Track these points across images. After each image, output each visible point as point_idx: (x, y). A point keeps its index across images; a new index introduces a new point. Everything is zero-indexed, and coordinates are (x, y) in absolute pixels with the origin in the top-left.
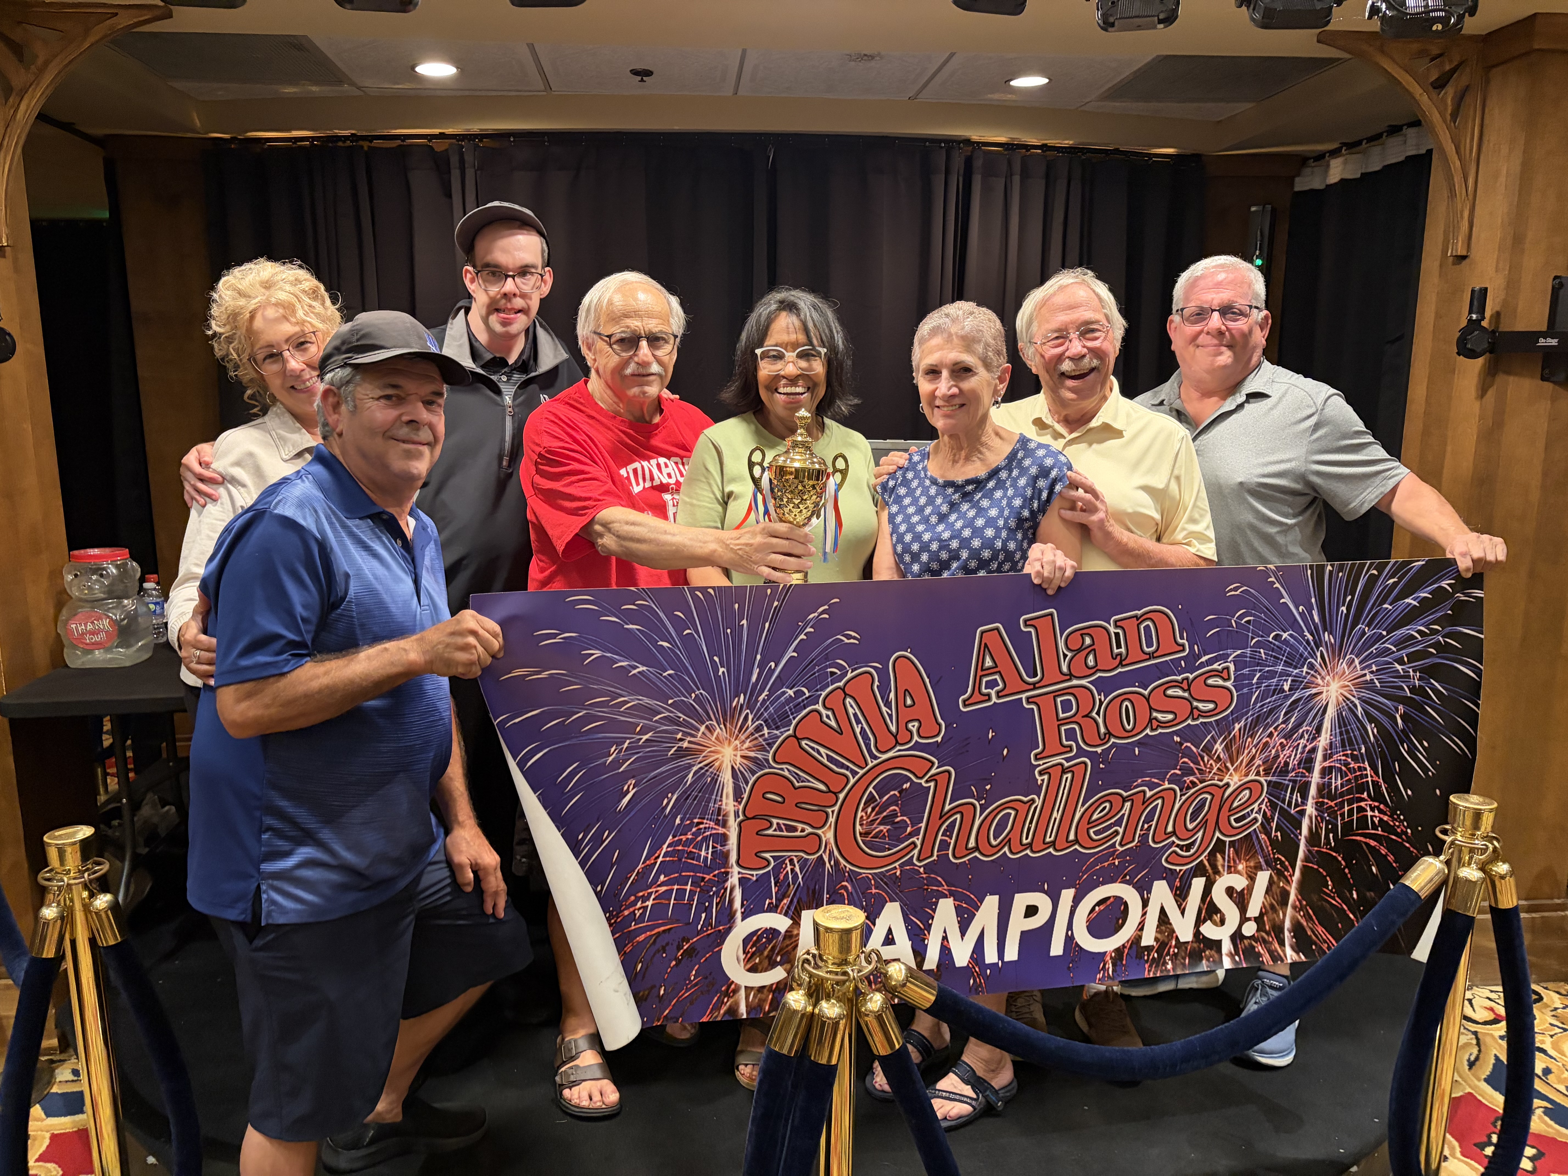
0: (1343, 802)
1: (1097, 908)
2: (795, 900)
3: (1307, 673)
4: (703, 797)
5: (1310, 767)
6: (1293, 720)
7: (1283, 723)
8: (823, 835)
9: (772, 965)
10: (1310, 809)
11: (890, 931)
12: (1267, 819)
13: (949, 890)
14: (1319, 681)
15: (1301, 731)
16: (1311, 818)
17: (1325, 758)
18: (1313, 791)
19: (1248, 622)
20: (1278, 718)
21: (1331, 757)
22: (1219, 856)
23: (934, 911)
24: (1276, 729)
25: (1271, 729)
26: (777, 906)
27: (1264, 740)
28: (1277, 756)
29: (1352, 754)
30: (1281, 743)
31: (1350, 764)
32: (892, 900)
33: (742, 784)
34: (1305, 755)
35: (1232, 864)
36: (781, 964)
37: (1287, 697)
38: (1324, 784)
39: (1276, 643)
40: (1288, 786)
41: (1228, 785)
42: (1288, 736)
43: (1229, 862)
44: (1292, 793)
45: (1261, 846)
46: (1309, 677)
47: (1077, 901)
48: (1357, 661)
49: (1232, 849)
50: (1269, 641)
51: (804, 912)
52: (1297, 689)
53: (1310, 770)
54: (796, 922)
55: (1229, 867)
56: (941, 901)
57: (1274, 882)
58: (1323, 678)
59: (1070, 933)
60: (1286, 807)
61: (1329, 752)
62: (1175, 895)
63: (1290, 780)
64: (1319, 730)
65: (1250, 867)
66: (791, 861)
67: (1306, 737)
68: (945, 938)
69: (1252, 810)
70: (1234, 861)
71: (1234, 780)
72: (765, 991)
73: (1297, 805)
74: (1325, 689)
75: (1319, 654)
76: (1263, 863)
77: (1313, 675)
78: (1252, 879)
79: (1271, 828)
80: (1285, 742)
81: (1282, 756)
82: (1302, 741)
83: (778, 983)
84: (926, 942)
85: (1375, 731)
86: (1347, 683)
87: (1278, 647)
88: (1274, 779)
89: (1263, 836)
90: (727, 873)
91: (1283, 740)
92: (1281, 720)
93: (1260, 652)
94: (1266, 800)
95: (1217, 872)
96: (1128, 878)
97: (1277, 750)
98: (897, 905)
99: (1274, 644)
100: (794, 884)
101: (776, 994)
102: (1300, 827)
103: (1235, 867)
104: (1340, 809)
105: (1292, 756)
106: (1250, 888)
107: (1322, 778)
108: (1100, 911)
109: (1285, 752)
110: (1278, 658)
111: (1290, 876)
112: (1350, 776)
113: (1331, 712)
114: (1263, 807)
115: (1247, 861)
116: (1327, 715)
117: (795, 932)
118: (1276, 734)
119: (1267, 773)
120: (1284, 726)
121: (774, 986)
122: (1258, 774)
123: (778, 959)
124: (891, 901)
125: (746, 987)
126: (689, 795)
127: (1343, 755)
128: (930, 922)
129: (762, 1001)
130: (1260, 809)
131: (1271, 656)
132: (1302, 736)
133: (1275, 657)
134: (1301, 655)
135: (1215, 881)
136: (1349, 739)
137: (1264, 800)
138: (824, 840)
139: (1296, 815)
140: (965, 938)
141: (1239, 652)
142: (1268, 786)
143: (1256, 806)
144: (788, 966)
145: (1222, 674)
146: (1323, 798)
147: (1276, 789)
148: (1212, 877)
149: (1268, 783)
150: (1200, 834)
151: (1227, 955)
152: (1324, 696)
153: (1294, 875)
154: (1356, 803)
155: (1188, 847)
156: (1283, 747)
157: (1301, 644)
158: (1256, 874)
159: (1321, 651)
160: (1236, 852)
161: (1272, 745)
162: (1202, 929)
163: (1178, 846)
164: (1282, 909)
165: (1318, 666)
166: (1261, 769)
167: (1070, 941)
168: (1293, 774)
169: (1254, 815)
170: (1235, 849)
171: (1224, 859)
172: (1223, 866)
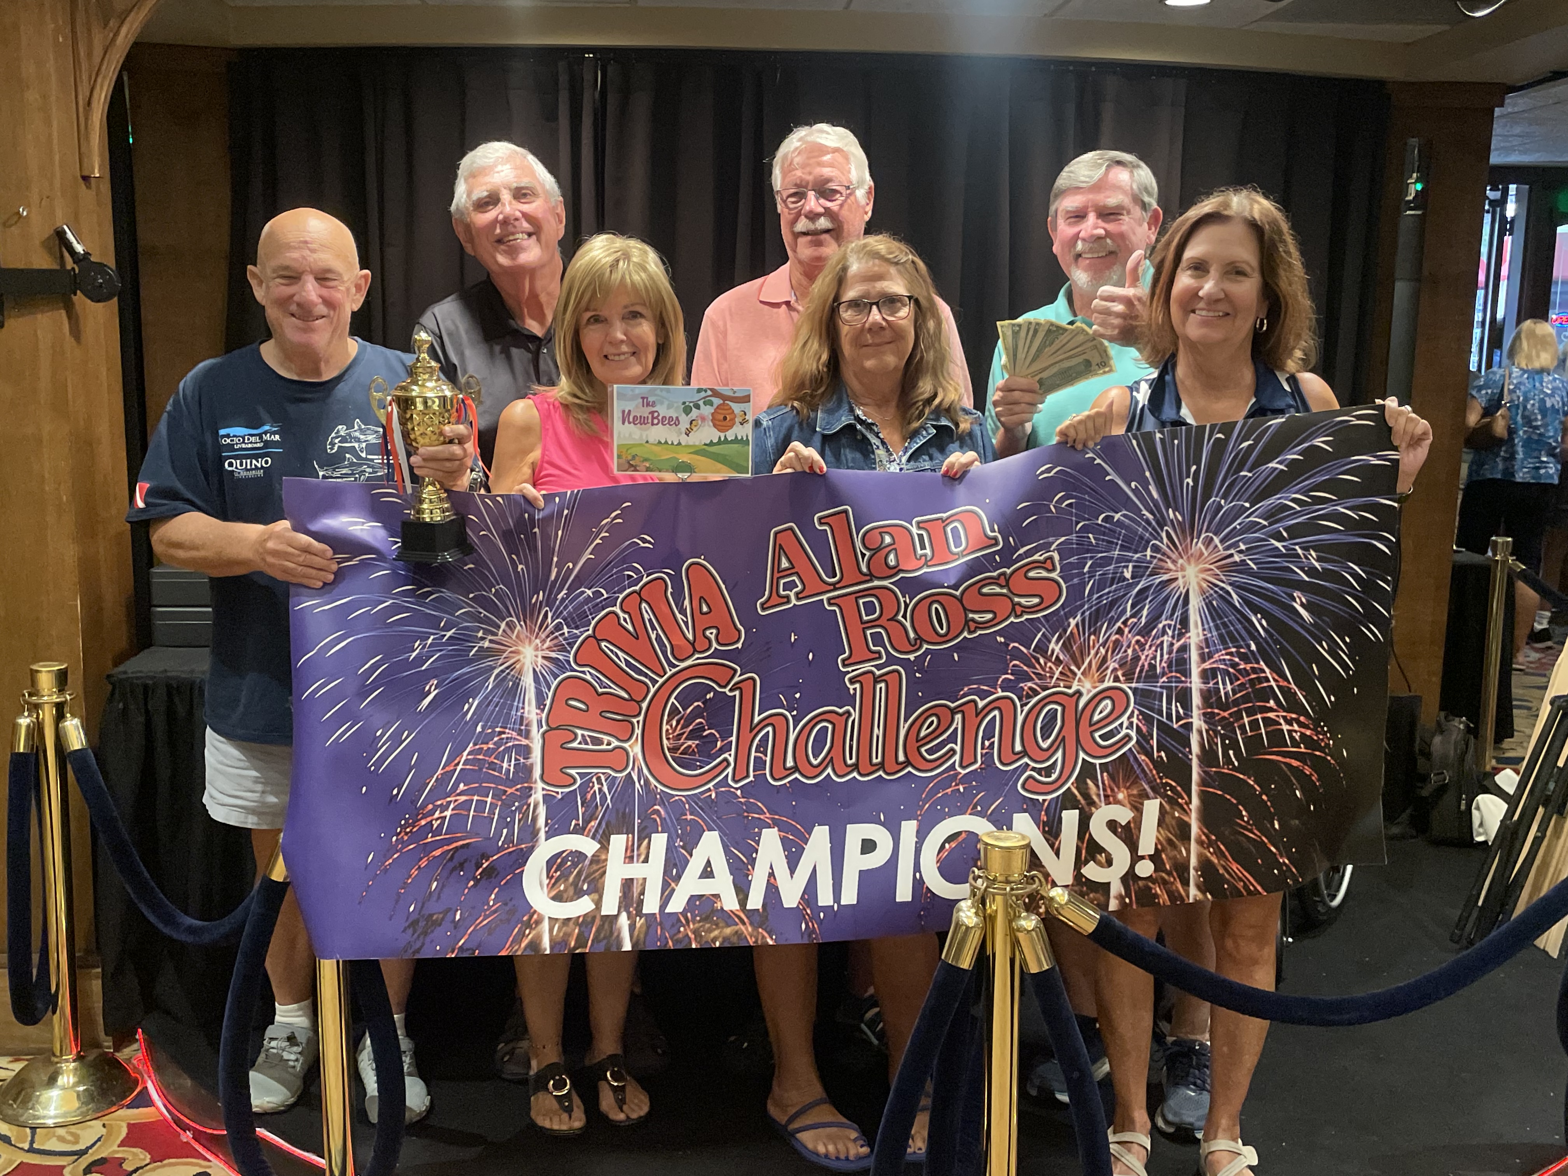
0: (1240, 712)
1: (947, 846)
2: (604, 823)
3: (1151, 556)
4: (504, 704)
5: (1185, 670)
6: (1146, 612)
7: (1132, 616)
8: (629, 750)
10: (1197, 721)
11: (709, 863)
12: (1144, 738)
13: (772, 819)
14: (1170, 565)
15: (1160, 626)
16: (1200, 732)
17: (1203, 658)
18: (1196, 700)
19: (1070, 505)
20: (1124, 611)
21: (1210, 657)
22: (1089, 781)
23: (758, 843)
24: (1125, 623)
25: (1119, 624)
26: (584, 828)
27: (1113, 638)
28: (1137, 658)
29: (1236, 652)
30: (1138, 642)
31: (1238, 664)
32: (711, 829)
33: (545, 690)
34: (1174, 655)
35: (1109, 792)
36: (588, 892)
37: (1131, 586)
38: (1209, 690)
39: (1107, 525)
40: (1162, 694)
41: (1079, 693)
42: (1146, 631)
43: (1104, 790)
44: (1169, 703)
45: (1143, 770)
46: (1155, 561)
47: (922, 836)
48: (1216, 540)
49: (1105, 774)
50: (1098, 524)
51: (613, 838)
52: (1142, 576)
53: (1187, 673)
54: (605, 847)
55: (1106, 797)
56: (765, 831)
57: (1166, 812)
58: (1175, 563)
59: (918, 875)
60: (1165, 720)
61: (1207, 650)
62: (1044, 832)
63: (1161, 687)
64: (1184, 622)
65: (1132, 794)
66: (599, 779)
67: (1170, 633)
68: (772, 875)
69: (1121, 725)
70: (1112, 790)
71: (1087, 688)
72: (572, 923)
73: (1179, 718)
74: (1180, 574)
75: (1164, 535)
76: (1149, 790)
77: (1160, 560)
78: (1138, 809)
79: (1152, 747)
80: (1143, 640)
81: (1143, 657)
82: (1165, 638)
83: (585, 915)
84: (750, 878)
85: (1264, 622)
86: (1207, 566)
87: (1109, 529)
88: (1140, 685)
89: (1143, 757)
90: (531, 788)
91: (1138, 637)
92: (1128, 614)
93: (1089, 538)
94: (1136, 712)
95: (1092, 803)
96: (979, 808)
97: (1134, 650)
98: (715, 834)
99: (1105, 527)
100: (602, 806)
101: (583, 927)
102: (1189, 746)
103: (1115, 797)
104: (1237, 720)
105: (1157, 657)
106: (1137, 821)
107: (1204, 683)
108: (952, 850)
109: (1146, 653)
110: (1112, 543)
111: (1187, 803)
112: (1242, 680)
113: (1195, 603)
114: (1134, 721)
115: (1127, 788)
116: (1191, 606)
117: (603, 857)
118: (1127, 630)
119: (1129, 678)
120: (1135, 620)
121: (581, 918)
122: (1116, 679)
123: (585, 888)
124: (709, 830)
125: (550, 919)
126: (491, 700)
127: (1227, 654)
128: (754, 855)
129: (568, 935)
130: (1131, 724)
131: (1103, 540)
132: (1164, 633)
133: (1108, 542)
134: (1141, 538)
135: (1092, 814)
136: (1230, 633)
137: (1133, 712)
138: (631, 755)
139: (1180, 730)
140: (794, 876)
141: (1063, 539)
142: (1134, 694)
143: (1124, 719)
144: (596, 896)
145: (1047, 564)
146: (1212, 708)
147: (1145, 698)
148: (1087, 809)
149: (1135, 691)
150: (1059, 754)
151: (1116, 898)
152: (1180, 582)
153: (1191, 802)
154: (1261, 713)
155: (1048, 771)
156: (1142, 646)
157: (1139, 524)
158: (1142, 804)
159: (1167, 531)
160: (1112, 777)
161: (1125, 644)
162: (1084, 871)
163: (1034, 769)
164: (1184, 845)
165: (1165, 547)
166: (1120, 673)
167: (918, 883)
168: (1164, 679)
169: (1124, 731)
170: (1108, 772)
171: (1097, 786)
172: (1099, 795)
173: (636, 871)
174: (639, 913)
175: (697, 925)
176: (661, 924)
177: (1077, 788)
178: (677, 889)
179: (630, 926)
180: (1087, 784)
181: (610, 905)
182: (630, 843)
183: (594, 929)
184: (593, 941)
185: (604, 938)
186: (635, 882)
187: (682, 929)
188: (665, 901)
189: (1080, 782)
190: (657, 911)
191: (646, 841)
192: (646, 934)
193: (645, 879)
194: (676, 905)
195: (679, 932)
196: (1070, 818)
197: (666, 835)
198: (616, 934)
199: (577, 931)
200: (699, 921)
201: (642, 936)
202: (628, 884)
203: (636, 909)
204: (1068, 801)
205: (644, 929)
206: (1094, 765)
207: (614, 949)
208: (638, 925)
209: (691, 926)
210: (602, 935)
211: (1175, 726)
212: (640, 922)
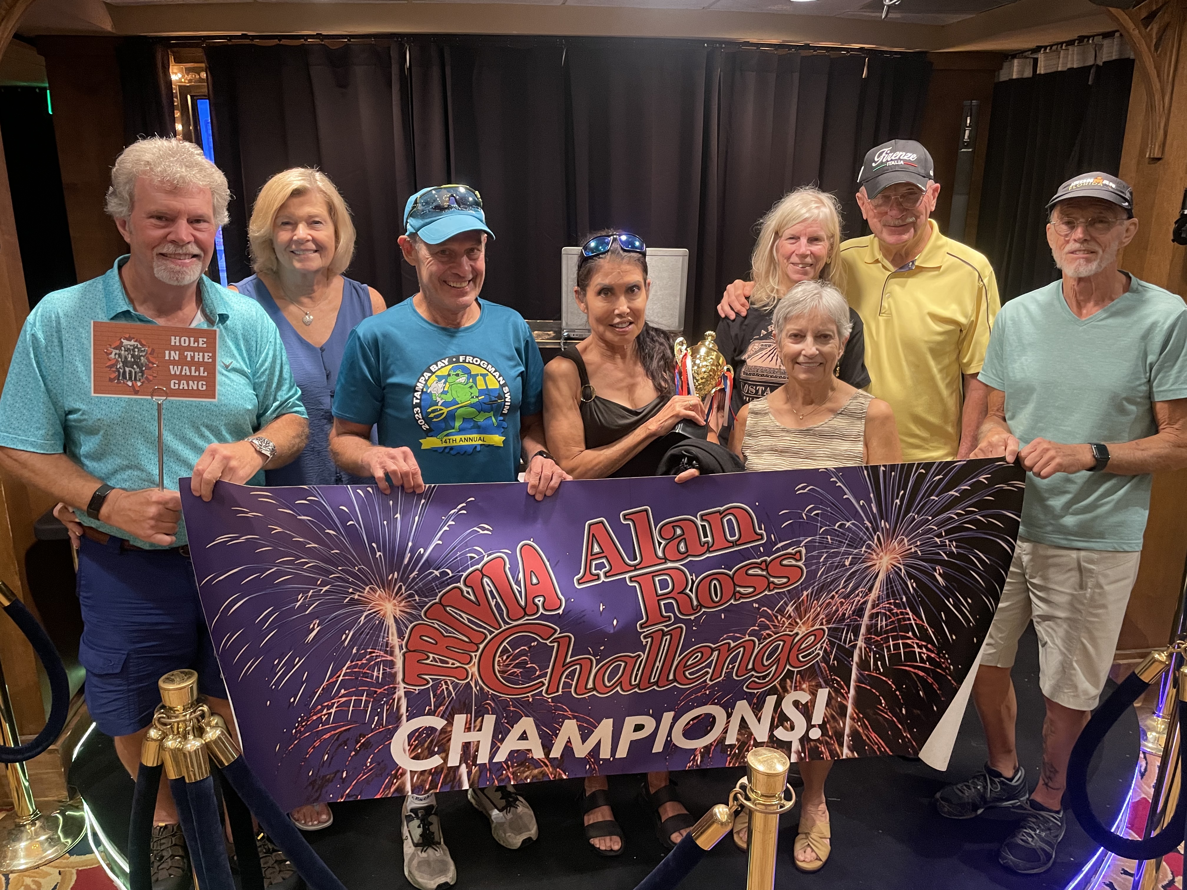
0: (889, 638)
1: (692, 722)
2: (450, 708)
3: (864, 551)
4: (373, 634)
5: (861, 614)
6: (851, 585)
7: (843, 588)
8: (469, 669)
9: (431, 754)
10: (861, 643)
11: (524, 731)
12: (827, 654)
13: (572, 715)
14: (874, 556)
15: (857, 592)
16: (861, 649)
17: (873, 606)
18: (863, 630)
19: (817, 515)
20: (839, 585)
21: (878, 605)
22: (788, 680)
23: (561, 726)
24: (837, 592)
25: (833, 593)
26: (435, 711)
27: (827, 601)
28: (837, 611)
29: (894, 602)
31: (893, 610)
32: (527, 716)
33: (403, 628)
34: (858, 607)
35: (798, 684)
36: (438, 753)
37: (847, 570)
38: (871, 624)
39: (841, 530)
40: (844, 629)
41: (797, 635)
42: (847, 597)
43: (795, 683)
44: (847, 634)
45: (822, 672)
46: (866, 554)
47: (676, 719)
48: (906, 539)
49: (799, 676)
50: (834, 529)
51: (457, 717)
52: (856, 564)
53: (862, 616)
54: (450, 722)
55: (796, 687)
56: (566, 721)
57: (833, 698)
58: (877, 554)
59: (669, 737)
60: (842, 643)
61: (877, 602)
62: (753, 708)
63: (845, 625)
64: (869, 589)
65: (812, 686)
66: (446, 683)
67: (860, 595)
68: (569, 742)
69: (815, 650)
70: (800, 683)
71: (802, 631)
72: (426, 774)
73: (850, 642)
74: (878, 562)
75: (875, 537)
76: (822, 683)
77: (869, 553)
78: (814, 694)
79: (830, 659)
80: (844, 601)
81: (840, 610)
82: (857, 598)
83: (436, 768)
84: (554, 743)
85: (914, 585)
86: (896, 556)
87: (842, 533)
88: (834, 626)
89: (823, 664)
90: (395, 688)
91: (842, 600)
92: (841, 586)
93: (827, 538)
94: (827, 640)
95: (786, 691)
96: (716, 701)
97: (837, 607)
99: (839, 532)
100: (448, 697)
101: (434, 777)
102: (852, 656)
103: (801, 687)
104: (886, 643)
105: (848, 609)
106: (813, 701)
107: (869, 620)
108: (694, 724)
109: (843, 607)
110: (842, 542)
111: (846, 693)
112: (894, 619)
113: (881, 579)
114: (825, 645)
115: (809, 681)
116: (878, 579)
117: (449, 730)
118: (837, 596)
119: (828, 623)
120: (843, 590)
121: (433, 770)
122: (821, 624)
123: (436, 749)
125: (411, 771)
126: (363, 632)
127: (888, 604)
128: (558, 732)
129: (424, 781)
130: (822, 647)
131: (837, 541)
132: (857, 595)
133: (839, 541)
134: (861, 539)
135: (785, 697)
136: (893, 592)
137: (825, 641)
138: (470, 672)
139: (849, 648)
140: (585, 744)
141: (810, 539)
142: (829, 631)
143: (819, 645)
144: (444, 755)
145: (795, 556)
146: (871, 634)
147: (834, 632)
148: (782, 694)
149: (829, 629)
150: (774, 668)
151: (795, 752)
152: (877, 566)
153: (849, 692)
154: (902, 639)
155: (764, 677)
156: (842, 603)
157: (861, 530)
158: (817, 691)
159: (878, 535)
160: (802, 677)
161: (833, 604)
162: (775, 733)
163: (756, 677)
164: (841, 719)
165: (874, 546)
166: (824, 621)
167: (669, 743)
168: (848, 620)
169: (817, 651)
170: (801, 675)
171: (792, 682)
172: (791, 687)
173: (472, 737)
174: (475, 764)
175: (515, 769)
176: (490, 770)
177: (780, 685)
178: (501, 746)
179: (468, 772)
180: (786, 681)
181: (454, 760)
182: (469, 720)
183: (442, 776)
184: (442, 784)
185: (450, 782)
186: (472, 744)
187: (504, 772)
188: (492, 755)
189: (783, 682)
190: (487, 762)
191: (480, 719)
192: (479, 777)
193: (479, 742)
194: (501, 757)
195: (502, 774)
196: (771, 700)
197: (495, 716)
198: (458, 778)
199: (430, 778)
200: (516, 766)
201: (476, 778)
202: (466, 746)
203: (472, 761)
204: (772, 691)
205: (478, 772)
206: (794, 672)
207: (457, 789)
208: (474, 771)
209: (511, 770)
210: (448, 779)
211: (847, 646)
212: (474, 769)
